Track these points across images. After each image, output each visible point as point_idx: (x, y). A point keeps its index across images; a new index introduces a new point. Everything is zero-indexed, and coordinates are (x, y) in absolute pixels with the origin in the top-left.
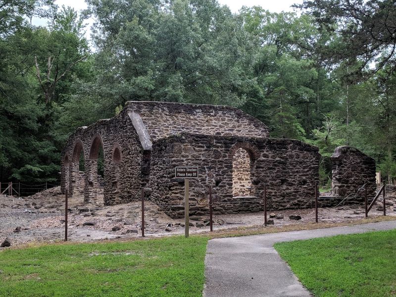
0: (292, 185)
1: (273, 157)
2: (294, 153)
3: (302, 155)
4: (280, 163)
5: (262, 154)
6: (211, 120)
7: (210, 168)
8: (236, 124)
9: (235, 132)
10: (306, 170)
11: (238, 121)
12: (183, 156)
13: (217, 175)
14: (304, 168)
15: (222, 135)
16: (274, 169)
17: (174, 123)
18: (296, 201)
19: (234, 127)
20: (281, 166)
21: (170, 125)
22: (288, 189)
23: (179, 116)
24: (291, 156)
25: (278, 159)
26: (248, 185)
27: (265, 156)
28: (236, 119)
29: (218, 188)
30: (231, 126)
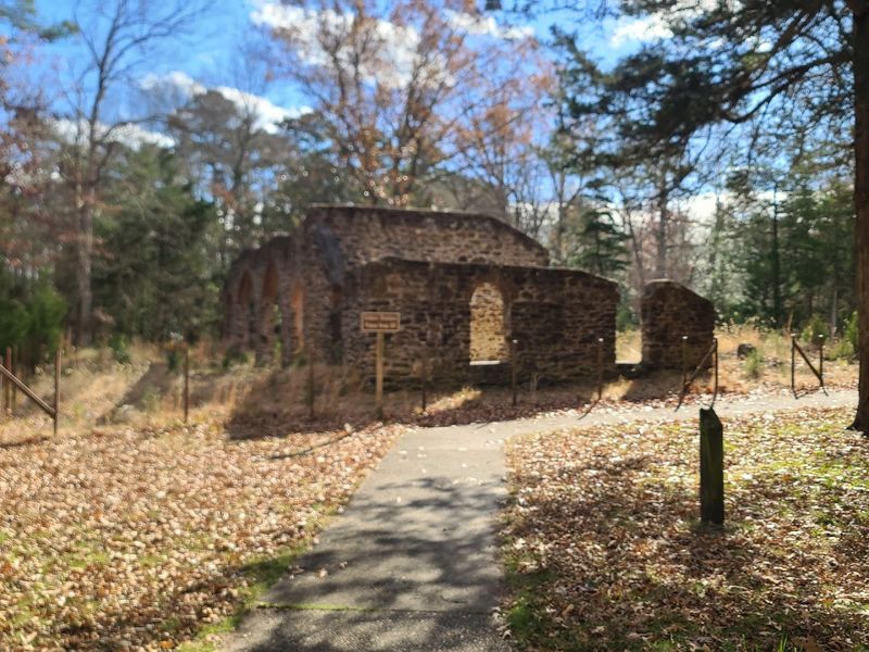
0: (570, 343)
1: (542, 297)
2: (575, 290)
3: (588, 294)
4: (551, 306)
5: (521, 292)
6: (451, 236)
7: (433, 315)
8: (494, 243)
9: (491, 256)
10: (594, 319)
11: (496, 238)
12: (389, 295)
13: (445, 327)
14: (592, 315)
15: (469, 261)
16: (542, 317)
17: (389, 240)
18: (577, 370)
19: (489, 247)
20: (553, 311)
21: (382, 243)
22: (563, 349)
23: (397, 229)
24: (571, 296)
25: (547, 300)
26: (498, 343)
27: (525, 295)
28: (493, 233)
29: (447, 347)
30: (484, 246)
